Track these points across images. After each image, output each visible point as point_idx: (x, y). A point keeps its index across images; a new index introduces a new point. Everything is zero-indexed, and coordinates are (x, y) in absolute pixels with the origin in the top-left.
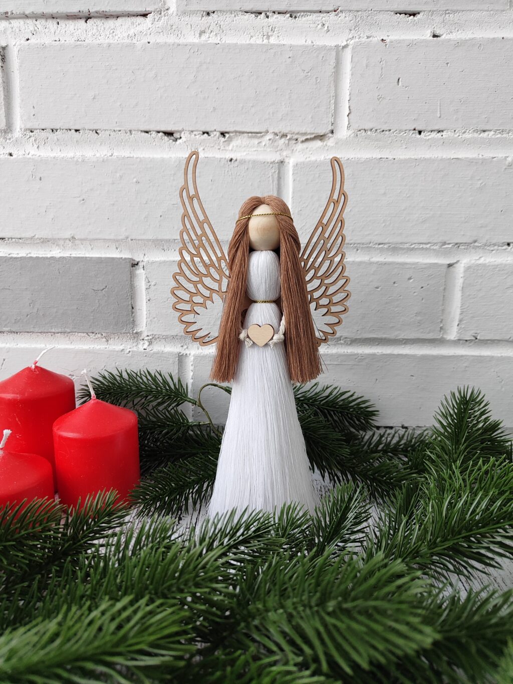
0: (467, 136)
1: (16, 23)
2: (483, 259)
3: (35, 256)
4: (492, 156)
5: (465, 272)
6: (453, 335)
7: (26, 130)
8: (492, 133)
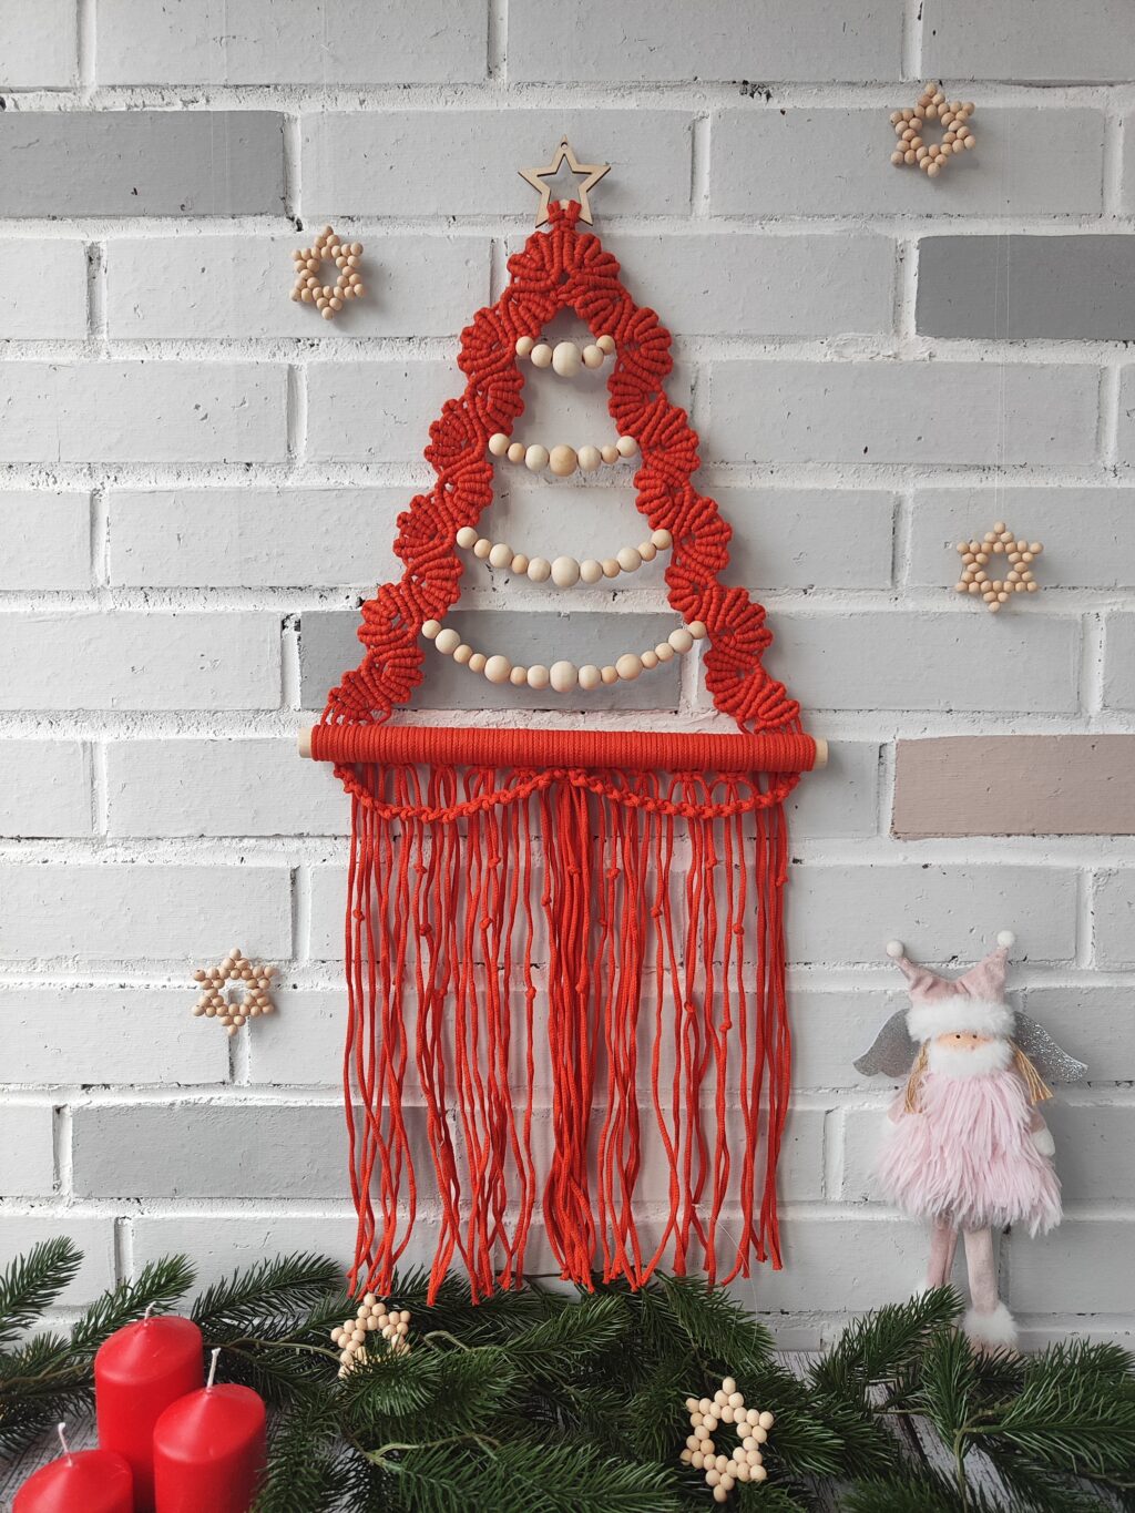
0: (838, 968)
1: (310, 843)
2: (867, 1105)
3: (318, 1105)
4: (869, 989)
5: (846, 1121)
6: (837, 1193)
7: (317, 961)
8: (867, 965)
